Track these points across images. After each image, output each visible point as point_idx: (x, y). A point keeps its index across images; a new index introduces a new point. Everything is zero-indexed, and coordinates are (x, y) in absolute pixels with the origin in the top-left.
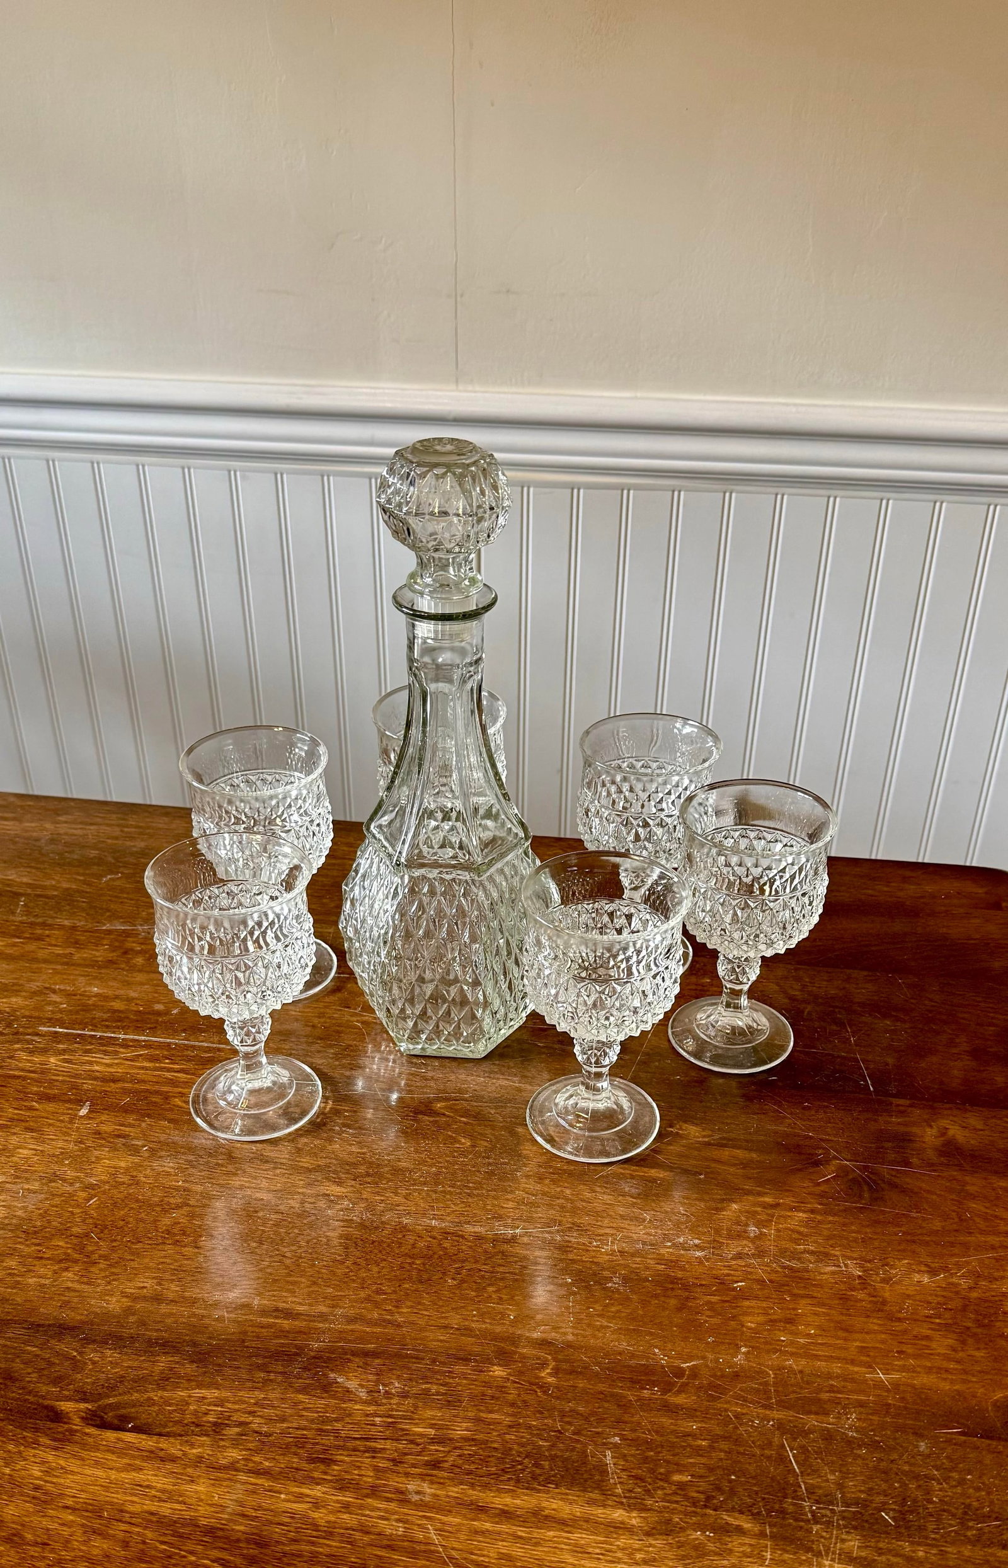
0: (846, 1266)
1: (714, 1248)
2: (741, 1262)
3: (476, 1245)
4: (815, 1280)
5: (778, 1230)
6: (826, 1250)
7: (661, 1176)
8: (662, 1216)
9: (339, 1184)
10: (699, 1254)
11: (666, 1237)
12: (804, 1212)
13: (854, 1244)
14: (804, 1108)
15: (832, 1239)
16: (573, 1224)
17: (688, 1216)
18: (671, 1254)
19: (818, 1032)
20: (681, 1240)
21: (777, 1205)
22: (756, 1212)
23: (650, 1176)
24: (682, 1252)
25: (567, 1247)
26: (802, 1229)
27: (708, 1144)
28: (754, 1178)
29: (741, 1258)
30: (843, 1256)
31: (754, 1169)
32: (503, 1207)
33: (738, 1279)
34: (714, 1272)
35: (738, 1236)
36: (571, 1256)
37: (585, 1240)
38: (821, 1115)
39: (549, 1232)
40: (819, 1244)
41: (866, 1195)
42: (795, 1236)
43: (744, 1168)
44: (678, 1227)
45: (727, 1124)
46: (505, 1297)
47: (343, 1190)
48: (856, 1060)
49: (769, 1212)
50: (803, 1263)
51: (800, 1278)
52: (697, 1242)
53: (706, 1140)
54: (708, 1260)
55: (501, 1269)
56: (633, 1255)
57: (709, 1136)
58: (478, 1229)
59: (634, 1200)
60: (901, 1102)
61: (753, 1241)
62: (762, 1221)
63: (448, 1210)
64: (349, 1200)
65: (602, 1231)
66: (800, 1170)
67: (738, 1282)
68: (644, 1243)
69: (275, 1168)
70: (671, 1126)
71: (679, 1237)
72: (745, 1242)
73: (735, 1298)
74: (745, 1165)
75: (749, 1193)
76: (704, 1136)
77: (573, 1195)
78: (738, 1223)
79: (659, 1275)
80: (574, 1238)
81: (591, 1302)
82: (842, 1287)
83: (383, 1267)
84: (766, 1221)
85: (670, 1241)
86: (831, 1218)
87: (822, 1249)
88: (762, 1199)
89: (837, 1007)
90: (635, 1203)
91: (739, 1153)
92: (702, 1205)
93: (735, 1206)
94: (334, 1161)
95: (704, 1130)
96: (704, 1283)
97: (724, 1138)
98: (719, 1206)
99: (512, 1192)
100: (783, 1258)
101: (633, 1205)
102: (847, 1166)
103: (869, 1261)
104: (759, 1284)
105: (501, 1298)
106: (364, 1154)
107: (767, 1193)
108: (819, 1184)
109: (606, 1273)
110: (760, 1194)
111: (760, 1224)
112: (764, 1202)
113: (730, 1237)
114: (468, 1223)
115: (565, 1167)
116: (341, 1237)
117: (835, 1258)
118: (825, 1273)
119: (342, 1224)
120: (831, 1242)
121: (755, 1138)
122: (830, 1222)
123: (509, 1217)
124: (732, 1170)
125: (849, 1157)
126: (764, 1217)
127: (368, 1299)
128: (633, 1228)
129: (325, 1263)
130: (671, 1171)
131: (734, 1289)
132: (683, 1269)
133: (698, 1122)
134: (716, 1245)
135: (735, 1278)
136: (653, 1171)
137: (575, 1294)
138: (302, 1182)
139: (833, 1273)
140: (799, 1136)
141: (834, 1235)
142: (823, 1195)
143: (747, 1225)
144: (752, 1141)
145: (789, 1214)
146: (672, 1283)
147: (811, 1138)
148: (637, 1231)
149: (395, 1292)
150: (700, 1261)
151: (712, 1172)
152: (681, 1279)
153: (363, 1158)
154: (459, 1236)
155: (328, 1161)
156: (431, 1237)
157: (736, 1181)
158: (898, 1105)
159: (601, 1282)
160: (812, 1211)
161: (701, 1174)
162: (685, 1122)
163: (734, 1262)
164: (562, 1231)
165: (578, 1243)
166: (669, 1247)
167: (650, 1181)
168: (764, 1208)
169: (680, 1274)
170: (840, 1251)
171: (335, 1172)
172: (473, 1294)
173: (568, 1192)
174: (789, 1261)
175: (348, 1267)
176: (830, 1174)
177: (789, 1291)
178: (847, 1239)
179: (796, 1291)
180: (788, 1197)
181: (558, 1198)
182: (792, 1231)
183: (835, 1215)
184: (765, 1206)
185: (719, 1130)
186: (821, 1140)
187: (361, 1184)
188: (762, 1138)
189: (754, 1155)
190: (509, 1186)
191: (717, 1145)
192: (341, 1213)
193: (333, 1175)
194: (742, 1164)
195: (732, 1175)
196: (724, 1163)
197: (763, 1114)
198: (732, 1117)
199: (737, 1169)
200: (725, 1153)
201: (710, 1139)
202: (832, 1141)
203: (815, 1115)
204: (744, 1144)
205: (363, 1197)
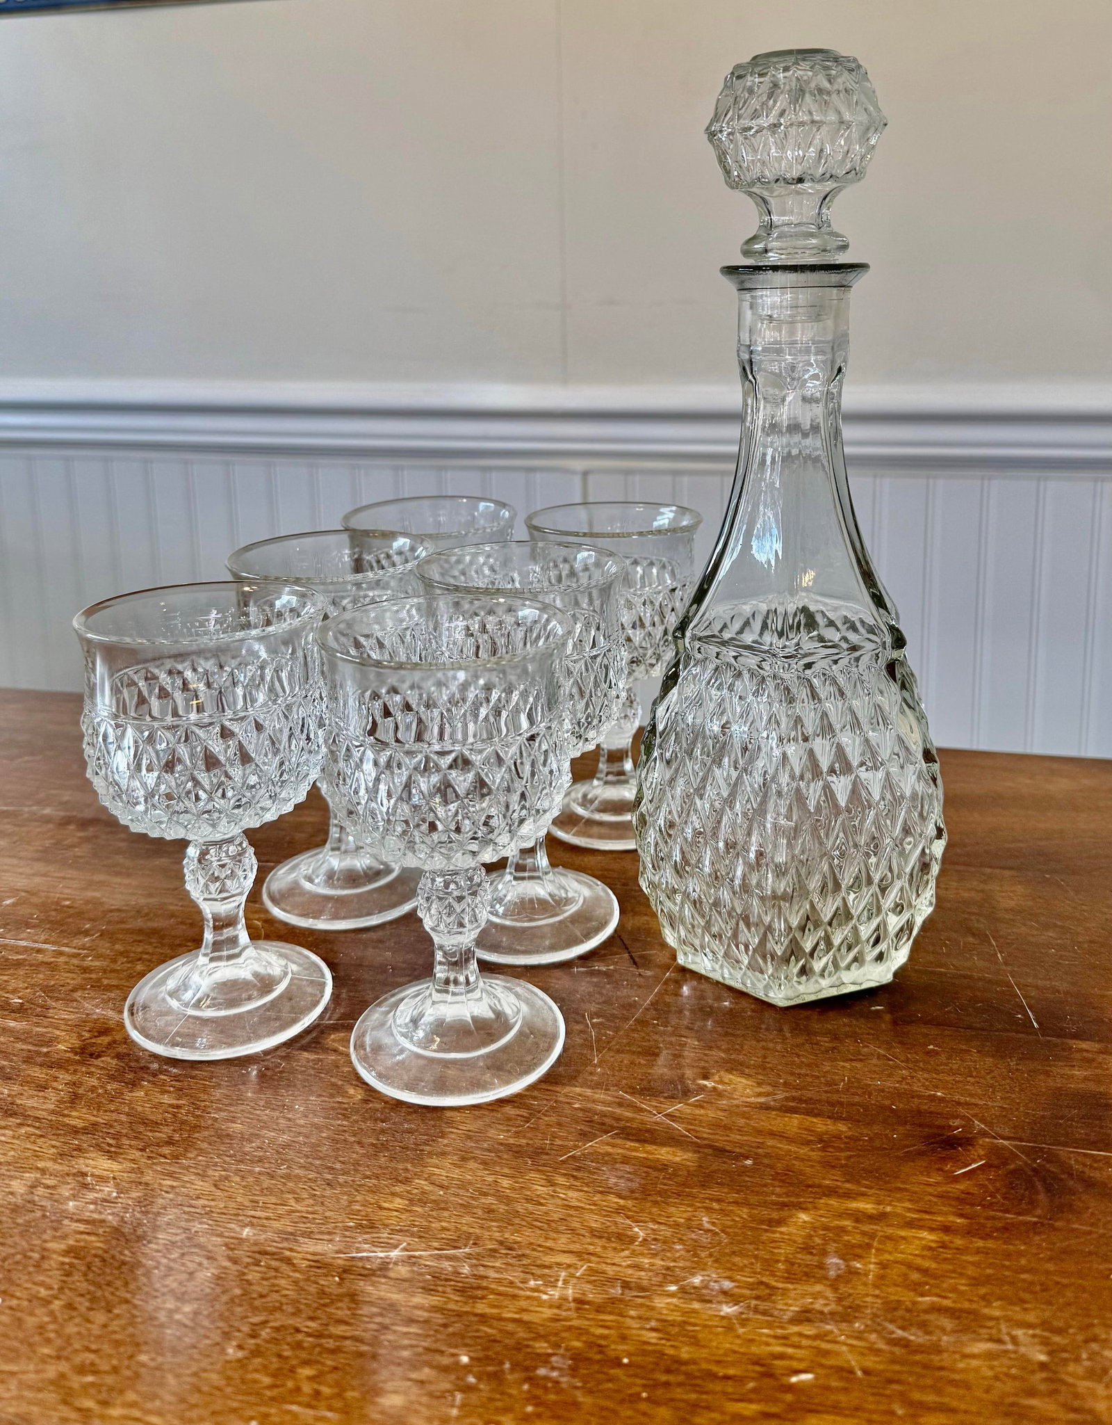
0: (1014, 1340)
1: (758, 1298)
2: (808, 1330)
3: (307, 1280)
4: (953, 1370)
5: (883, 1265)
6: (974, 1306)
7: (678, 1159)
8: (666, 1232)
9: (112, 1156)
10: (727, 1310)
11: (668, 1275)
12: (932, 1230)
13: (1027, 1296)
14: (929, 1053)
15: (983, 1285)
16: (501, 1243)
17: (716, 1234)
18: (677, 1308)
19: (946, 945)
20: (697, 1280)
21: (881, 1217)
22: (843, 1230)
23: (657, 1160)
24: (696, 1305)
25: (479, 1288)
26: (926, 1264)
27: (766, 1108)
28: (842, 1166)
29: (809, 1320)
30: (1008, 1320)
31: (841, 1150)
32: (381, 1208)
33: (801, 1366)
34: (754, 1349)
35: (806, 1274)
36: (481, 1308)
37: (514, 1275)
38: (955, 1064)
39: (449, 1258)
40: (961, 1293)
41: (1042, 1197)
42: (915, 1276)
43: (824, 1149)
44: (695, 1255)
45: (799, 1075)
46: (326, 1390)
47: (115, 1166)
48: (1009, 985)
49: (867, 1228)
50: (928, 1333)
51: (926, 1366)
52: (727, 1285)
53: (762, 1100)
54: (744, 1322)
55: (339, 1330)
56: (599, 1309)
57: (768, 1094)
58: (320, 1248)
59: (622, 1202)
60: (1084, 1045)
61: (834, 1285)
62: (853, 1246)
63: (282, 1210)
64: (117, 1185)
65: (549, 1259)
66: (921, 1154)
67: (797, 1372)
68: (626, 1285)
69: (20, 1125)
70: (706, 1077)
71: (693, 1275)
72: (818, 1288)
73: (791, 1408)
74: (825, 1142)
75: (832, 1192)
76: (759, 1095)
77: (513, 1189)
78: (807, 1249)
79: (644, 1353)
80: (496, 1271)
81: (497, 1409)
82: (1009, 1386)
83: (118, 1316)
84: (860, 1246)
85: (676, 1282)
86: (980, 1243)
87: (966, 1305)
88: (854, 1205)
89: (974, 914)
90: (623, 1208)
91: (821, 1125)
92: (744, 1212)
93: (803, 1217)
94: (123, 1118)
95: (759, 1084)
96: (731, 1372)
97: (793, 1099)
98: (775, 1215)
99: (407, 1181)
100: (891, 1321)
101: (619, 1210)
102: (1004, 1148)
103: (1060, 1331)
104: (841, 1378)
105: (317, 1393)
106: (178, 1107)
107: (863, 1194)
108: (956, 1179)
109: (542, 1347)
110: (848, 1195)
111: (849, 1253)
112: (858, 1210)
113: (790, 1277)
114: (309, 1235)
115: (511, 1141)
116: (69, 1251)
117: (991, 1324)
118: (973, 1356)
119: (82, 1227)
120: (982, 1291)
121: (845, 1098)
122: (978, 1251)
123: (386, 1226)
124: (803, 1151)
125: (1007, 1132)
126: (855, 1239)
127: (59, 1382)
128: (610, 1254)
129: (14, 1302)
130: (695, 1152)
131: (791, 1388)
132: (695, 1342)
133: (752, 1072)
134: (765, 1293)
135: (795, 1365)
136: (664, 1150)
137: (467, 1389)
138: (53, 1150)
139: (990, 1356)
140: (919, 1097)
141: (989, 1276)
142: (964, 1200)
143: (824, 1253)
144: (841, 1104)
145: (903, 1233)
146: (668, 1371)
147: (941, 1100)
148: (616, 1261)
149: (115, 1370)
150: (728, 1325)
151: (767, 1155)
152: (686, 1363)
153: (174, 1115)
154: (281, 1260)
155: (115, 1116)
156: (230, 1259)
157: (808, 1170)
158: (1082, 1050)
159: (527, 1365)
160: (946, 1229)
161: (747, 1158)
162: (730, 1071)
163: (795, 1329)
164: (478, 1257)
165: (499, 1281)
166: (672, 1295)
167: (655, 1169)
168: (857, 1221)
169: (685, 1353)
170: (1002, 1308)
171: (117, 1136)
172: (267, 1380)
173: (505, 1183)
174: (903, 1328)
175: (51, 1313)
176: (974, 1161)
177: (902, 1394)
178: (1011, 1284)
179: (917, 1396)
180: (899, 1200)
181: (485, 1194)
182: (910, 1266)
183: (987, 1237)
184: (859, 1217)
185: (786, 1084)
186: (959, 1103)
187: (149, 1158)
188: (857, 1099)
189: (842, 1127)
190: (406, 1170)
191: (779, 1109)
192: (92, 1207)
193: (111, 1141)
194: (821, 1141)
195: (803, 1160)
196: (790, 1140)
197: (861, 1060)
198: (809, 1065)
199: (813, 1150)
200: (793, 1123)
201: (770, 1098)
202: (976, 1105)
203: (946, 1065)
204: (826, 1108)
205: (144, 1180)
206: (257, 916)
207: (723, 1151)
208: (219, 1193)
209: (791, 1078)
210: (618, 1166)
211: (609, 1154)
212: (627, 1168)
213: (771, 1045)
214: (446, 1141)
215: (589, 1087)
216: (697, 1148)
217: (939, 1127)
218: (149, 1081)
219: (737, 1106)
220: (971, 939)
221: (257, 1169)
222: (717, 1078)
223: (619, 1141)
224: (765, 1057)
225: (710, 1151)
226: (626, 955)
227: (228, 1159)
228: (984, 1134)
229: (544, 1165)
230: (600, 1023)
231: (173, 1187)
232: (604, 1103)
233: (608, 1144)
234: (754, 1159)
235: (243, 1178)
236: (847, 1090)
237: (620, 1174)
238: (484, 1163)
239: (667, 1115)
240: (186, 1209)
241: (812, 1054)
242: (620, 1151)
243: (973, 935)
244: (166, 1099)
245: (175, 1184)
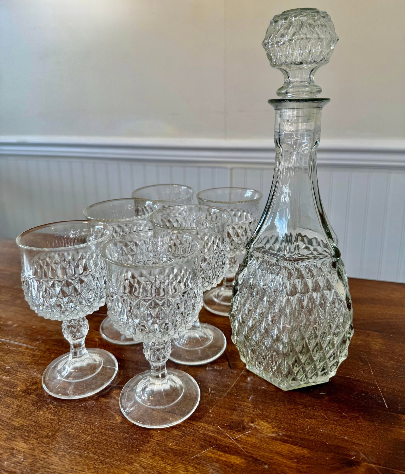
7: (238, 462)
9: (25, 441)
14: (342, 417)
19: (351, 366)
23: (230, 462)
27: (275, 439)
31: (305, 464)
38: (353, 423)
43: (297, 462)
45: (289, 424)
47: (26, 446)
48: (375, 386)
53: (274, 435)
57: (276, 433)
64: (24, 455)
66: (338, 469)
70: (252, 422)
76: (273, 432)
89: (362, 351)
91: (297, 450)
94: (33, 423)
95: (273, 427)
97: (286, 436)
99: (131, 464)
102: (372, 468)
106: (53, 420)
115: (174, 447)
121: (307, 437)
124: (289, 463)
125: (374, 460)
130: (246, 459)
133: (271, 421)
136: (233, 457)
138: (5, 436)
140: (338, 439)
144: (305, 439)
147: (347, 441)
151: (274, 464)
153: (51, 424)
155: (30, 422)
161: (266, 464)
162: (262, 420)
167: (228, 466)
171: (29, 432)
173: (169, 468)
185: (284, 428)
186: (354, 444)
187: (38, 443)
188: (312, 438)
189: (305, 451)
190: (132, 458)
191: (281, 440)
192: (13, 465)
193: (26, 434)
194: (297, 458)
195: (289, 467)
196: (284, 456)
197: (315, 419)
198: (294, 419)
199: (293, 462)
200: (285, 448)
201: (277, 435)
202: (362, 445)
203: (349, 423)
204: (300, 441)
205: (34, 454)
206: (97, 337)
207: (256, 459)
208: (60, 463)
209: (286, 425)
210: (214, 464)
211: (211, 457)
212: (218, 465)
213: (279, 408)
214: (149, 445)
215: (207, 423)
216: (245, 457)
217: (346, 455)
218: (46, 407)
219: (264, 437)
220: (361, 363)
221: (76, 452)
222: (257, 423)
223: (216, 451)
224: (277, 414)
225: (251, 459)
226: (227, 363)
227: (66, 446)
228: (365, 460)
229: (185, 461)
230: (214, 393)
231: (44, 458)
232: (212, 432)
233: (211, 452)
234: (269, 465)
235: (70, 456)
236: (308, 432)
237: (214, 468)
238: (162, 457)
239: (236, 440)
240: (47, 470)
241: (295, 414)
242: (215, 456)
243: (362, 361)
244: (50, 416)
245: (45, 457)
